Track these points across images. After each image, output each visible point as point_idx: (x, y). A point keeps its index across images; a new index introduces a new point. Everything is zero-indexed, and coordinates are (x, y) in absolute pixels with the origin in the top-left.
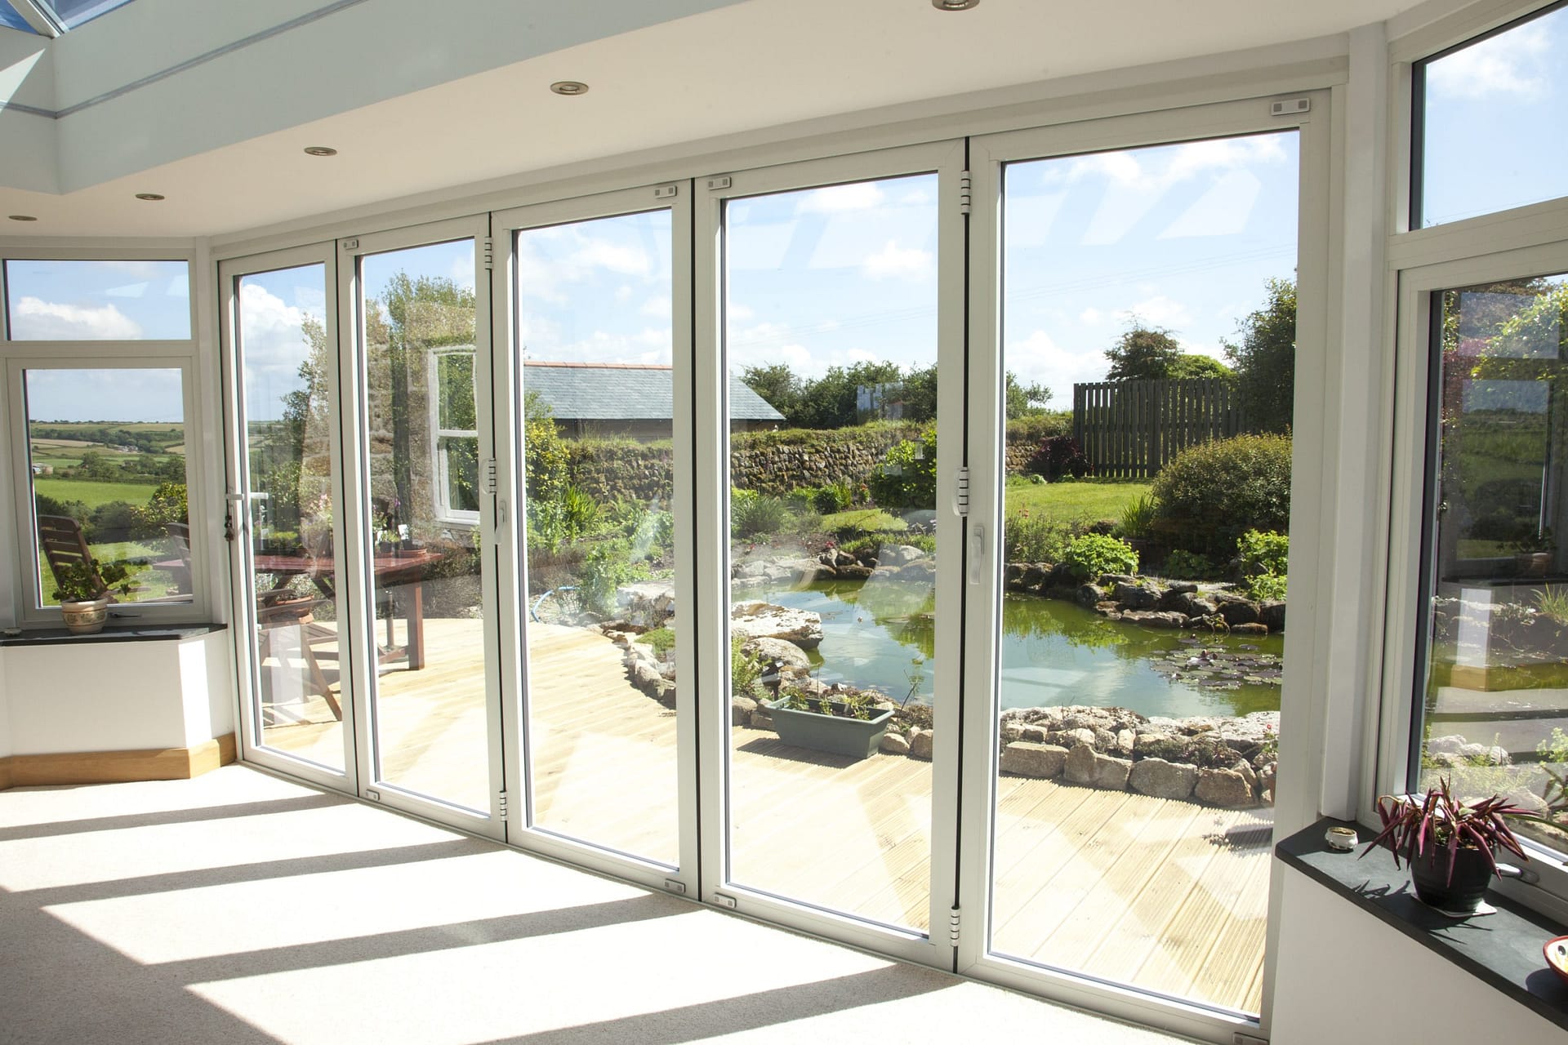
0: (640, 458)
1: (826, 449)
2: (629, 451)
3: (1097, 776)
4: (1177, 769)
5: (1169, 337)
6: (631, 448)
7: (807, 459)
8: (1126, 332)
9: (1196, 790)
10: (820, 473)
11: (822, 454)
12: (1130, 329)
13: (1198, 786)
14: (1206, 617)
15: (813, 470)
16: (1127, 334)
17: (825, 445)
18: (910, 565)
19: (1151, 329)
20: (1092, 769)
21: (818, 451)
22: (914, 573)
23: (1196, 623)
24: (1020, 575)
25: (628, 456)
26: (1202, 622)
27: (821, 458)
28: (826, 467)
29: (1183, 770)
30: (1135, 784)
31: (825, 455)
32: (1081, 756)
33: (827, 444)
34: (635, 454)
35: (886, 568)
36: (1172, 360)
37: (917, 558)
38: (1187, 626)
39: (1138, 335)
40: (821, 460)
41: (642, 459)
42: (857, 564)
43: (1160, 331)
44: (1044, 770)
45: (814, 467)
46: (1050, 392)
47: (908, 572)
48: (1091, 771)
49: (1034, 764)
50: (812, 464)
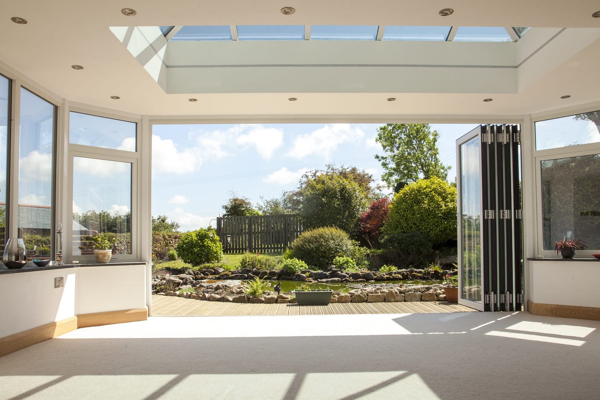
0: (43, 244)
1: (124, 241)
2: (38, 240)
3: (396, 299)
4: (416, 294)
5: (246, 201)
6: (39, 239)
7: (117, 246)
8: (230, 198)
9: (422, 298)
10: (122, 251)
11: (122, 243)
12: (232, 197)
13: (423, 297)
14: (347, 278)
15: (120, 250)
16: (231, 199)
17: (123, 240)
18: (221, 274)
19: (240, 198)
20: (395, 297)
21: (121, 243)
22: (225, 277)
23: (344, 280)
24: (267, 274)
25: (38, 243)
26: (346, 280)
27: (122, 245)
28: (124, 249)
29: (418, 294)
30: (406, 300)
31: (124, 244)
32: (391, 294)
33: (124, 239)
34: (41, 242)
35: (214, 276)
36: (248, 210)
37: (223, 272)
38: (342, 282)
39: (235, 200)
40: (122, 246)
41: (45, 244)
42: (201, 275)
43: (244, 199)
44: (381, 300)
45: (120, 249)
46: (179, 225)
47: (223, 277)
48: (394, 298)
49: (378, 299)
50: (119, 248)
